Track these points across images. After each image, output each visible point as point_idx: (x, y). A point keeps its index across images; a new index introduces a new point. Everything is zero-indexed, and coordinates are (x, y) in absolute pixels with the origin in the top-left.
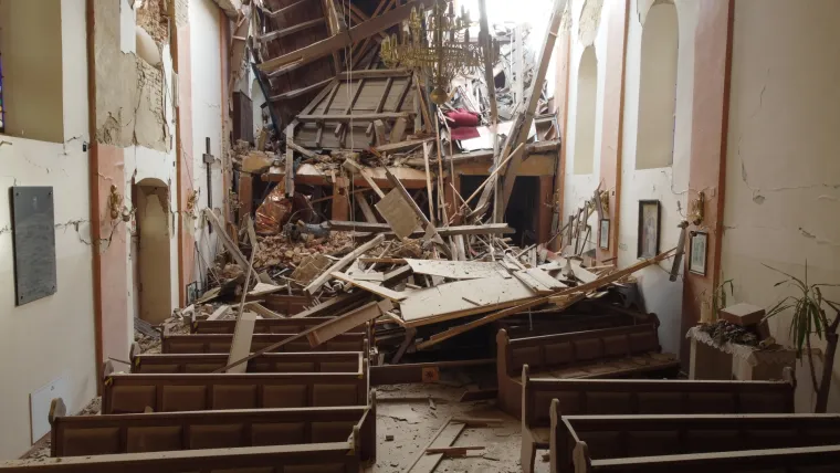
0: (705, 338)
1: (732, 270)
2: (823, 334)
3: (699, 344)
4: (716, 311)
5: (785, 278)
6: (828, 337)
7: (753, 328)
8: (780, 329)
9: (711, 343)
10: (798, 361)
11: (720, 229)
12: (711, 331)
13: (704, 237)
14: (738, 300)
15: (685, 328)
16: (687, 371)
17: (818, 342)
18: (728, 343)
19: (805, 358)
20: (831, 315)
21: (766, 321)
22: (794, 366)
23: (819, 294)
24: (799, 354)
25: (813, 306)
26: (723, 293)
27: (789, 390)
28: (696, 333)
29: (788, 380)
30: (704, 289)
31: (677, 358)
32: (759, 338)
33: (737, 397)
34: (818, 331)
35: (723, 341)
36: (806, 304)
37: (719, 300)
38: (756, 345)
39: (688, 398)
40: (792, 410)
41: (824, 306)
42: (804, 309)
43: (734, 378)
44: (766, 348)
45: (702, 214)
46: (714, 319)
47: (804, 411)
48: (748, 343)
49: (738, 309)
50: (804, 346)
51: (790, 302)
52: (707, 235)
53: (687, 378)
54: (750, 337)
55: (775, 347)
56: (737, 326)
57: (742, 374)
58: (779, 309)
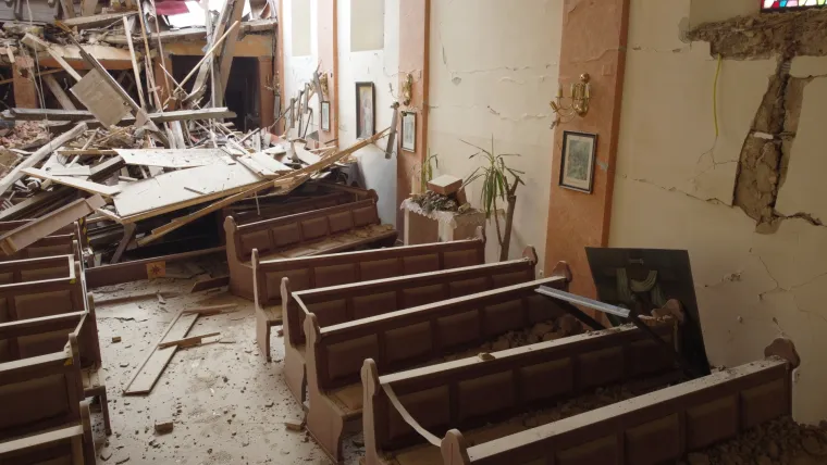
0: (416, 208)
1: (437, 146)
2: (505, 196)
3: (411, 213)
4: (425, 183)
5: (478, 150)
6: (509, 200)
7: (453, 196)
8: (473, 195)
9: (420, 213)
10: (487, 221)
11: (426, 108)
12: (420, 202)
13: (413, 117)
14: (441, 173)
15: (400, 200)
16: (403, 239)
17: (502, 204)
18: (434, 211)
19: (493, 217)
20: (511, 180)
21: (463, 189)
22: (484, 225)
23: (503, 163)
24: (488, 215)
25: (498, 173)
26: (430, 168)
27: (480, 246)
28: (409, 205)
29: (480, 237)
30: (414, 164)
31: (395, 228)
32: (458, 204)
33: (442, 256)
34: (502, 192)
35: (431, 209)
36: (493, 172)
37: (427, 173)
38: (456, 210)
39: (403, 262)
40: (483, 262)
41: (506, 173)
42: (492, 177)
43: (440, 241)
44: (463, 212)
45: (411, 95)
46: (423, 190)
47: (492, 261)
48: (449, 209)
49: (442, 180)
50: (492, 208)
51: (482, 171)
52: (416, 114)
53: (403, 244)
54: (451, 204)
55: (471, 210)
56: (441, 196)
57: (446, 237)
58: (473, 178)
